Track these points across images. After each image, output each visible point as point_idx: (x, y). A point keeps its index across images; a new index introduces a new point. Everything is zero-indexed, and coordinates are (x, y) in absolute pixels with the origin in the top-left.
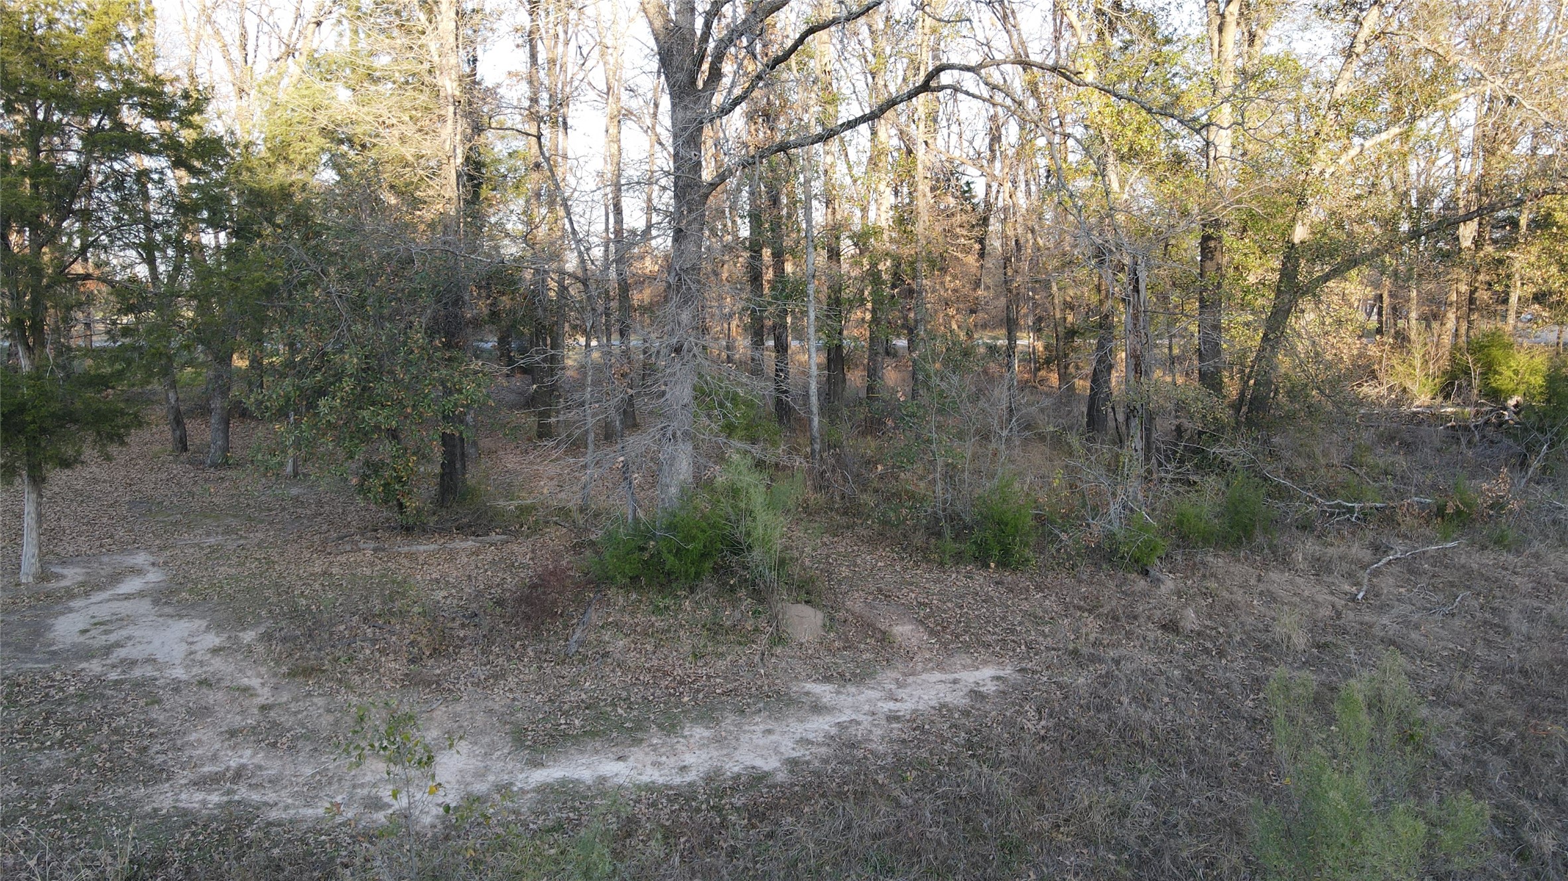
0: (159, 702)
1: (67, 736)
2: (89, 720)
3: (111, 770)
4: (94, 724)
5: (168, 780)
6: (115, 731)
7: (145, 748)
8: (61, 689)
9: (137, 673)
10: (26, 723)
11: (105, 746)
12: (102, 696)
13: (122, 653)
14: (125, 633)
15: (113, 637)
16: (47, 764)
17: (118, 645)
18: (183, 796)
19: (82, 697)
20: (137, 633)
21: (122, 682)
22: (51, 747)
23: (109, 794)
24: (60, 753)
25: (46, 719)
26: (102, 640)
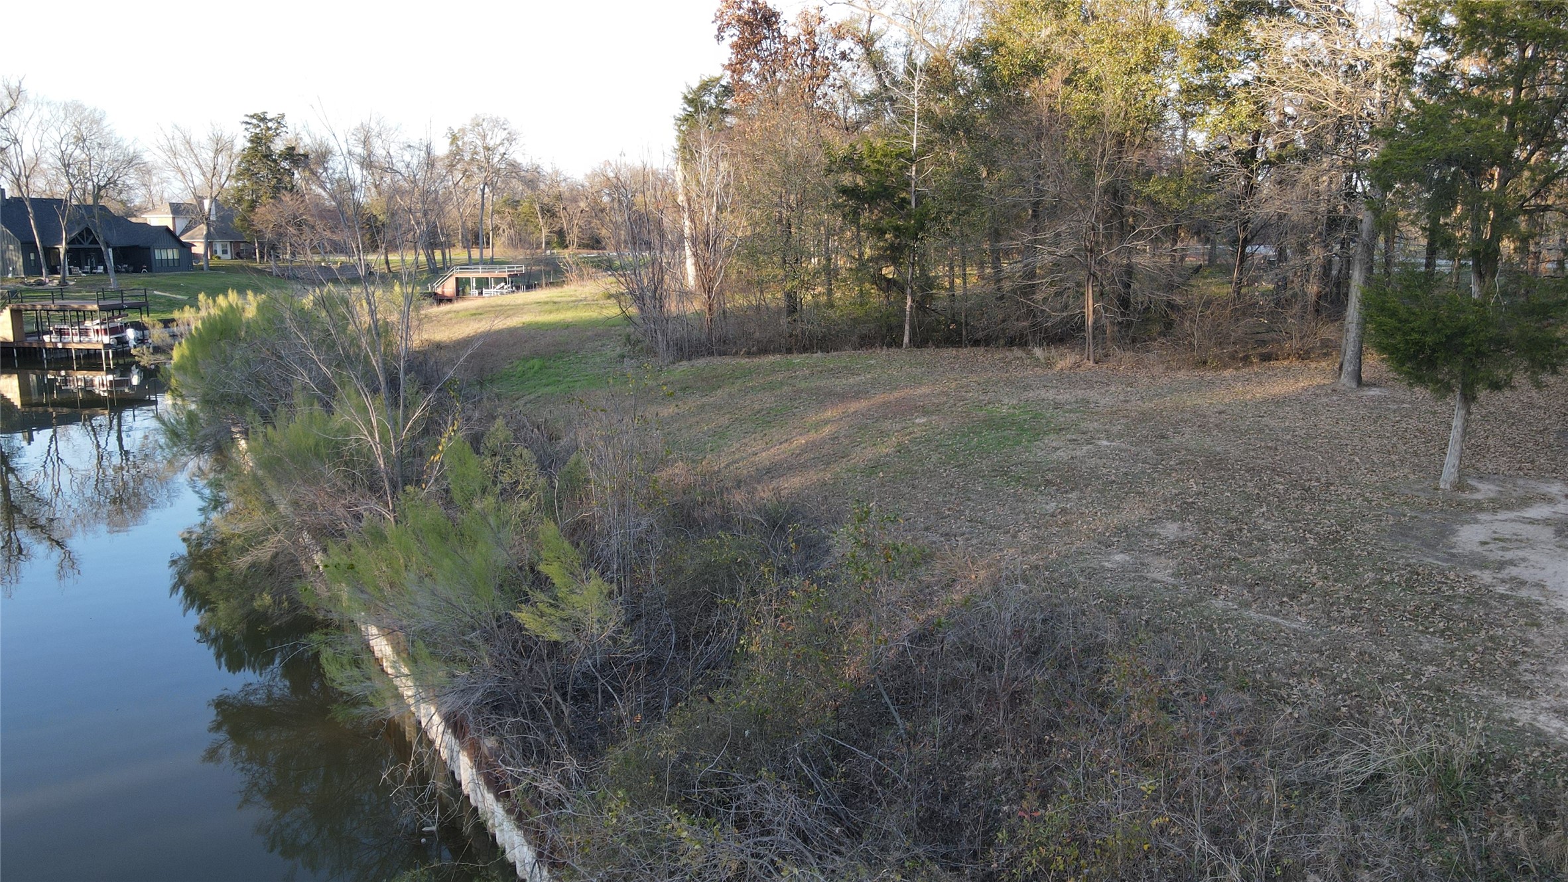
0: (1539, 626)
1: (1448, 629)
2: (1471, 621)
3: (1481, 670)
4: (1474, 626)
5: (1531, 698)
6: (1492, 638)
7: (1516, 663)
8: (1452, 588)
9: (1524, 593)
10: (1417, 608)
11: (1480, 649)
12: (1486, 604)
13: (1514, 571)
14: (1521, 554)
15: (1509, 555)
16: (1426, 646)
17: (1512, 563)
18: (1541, 718)
19: (1470, 600)
20: (1532, 557)
21: (1508, 597)
22: (1433, 634)
23: (1474, 691)
24: (1440, 641)
25: (1434, 609)
26: (1497, 555)
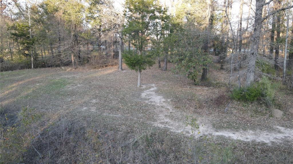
0: (156, 109)
1: (143, 112)
2: (146, 110)
3: (149, 118)
4: (147, 111)
5: (156, 121)
6: (149, 112)
7: (153, 116)
8: (142, 104)
9: (153, 104)
10: (138, 109)
11: (148, 114)
12: (148, 106)
13: (150, 100)
14: (151, 97)
15: (149, 97)
16: (140, 116)
17: (150, 99)
18: (158, 125)
19: (145, 106)
20: (153, 97)
21: (151, 105)
22: (141, 113)
23: (148, 122)
24: (142, 114)
25: (140, 109)
26: (148, 98)
